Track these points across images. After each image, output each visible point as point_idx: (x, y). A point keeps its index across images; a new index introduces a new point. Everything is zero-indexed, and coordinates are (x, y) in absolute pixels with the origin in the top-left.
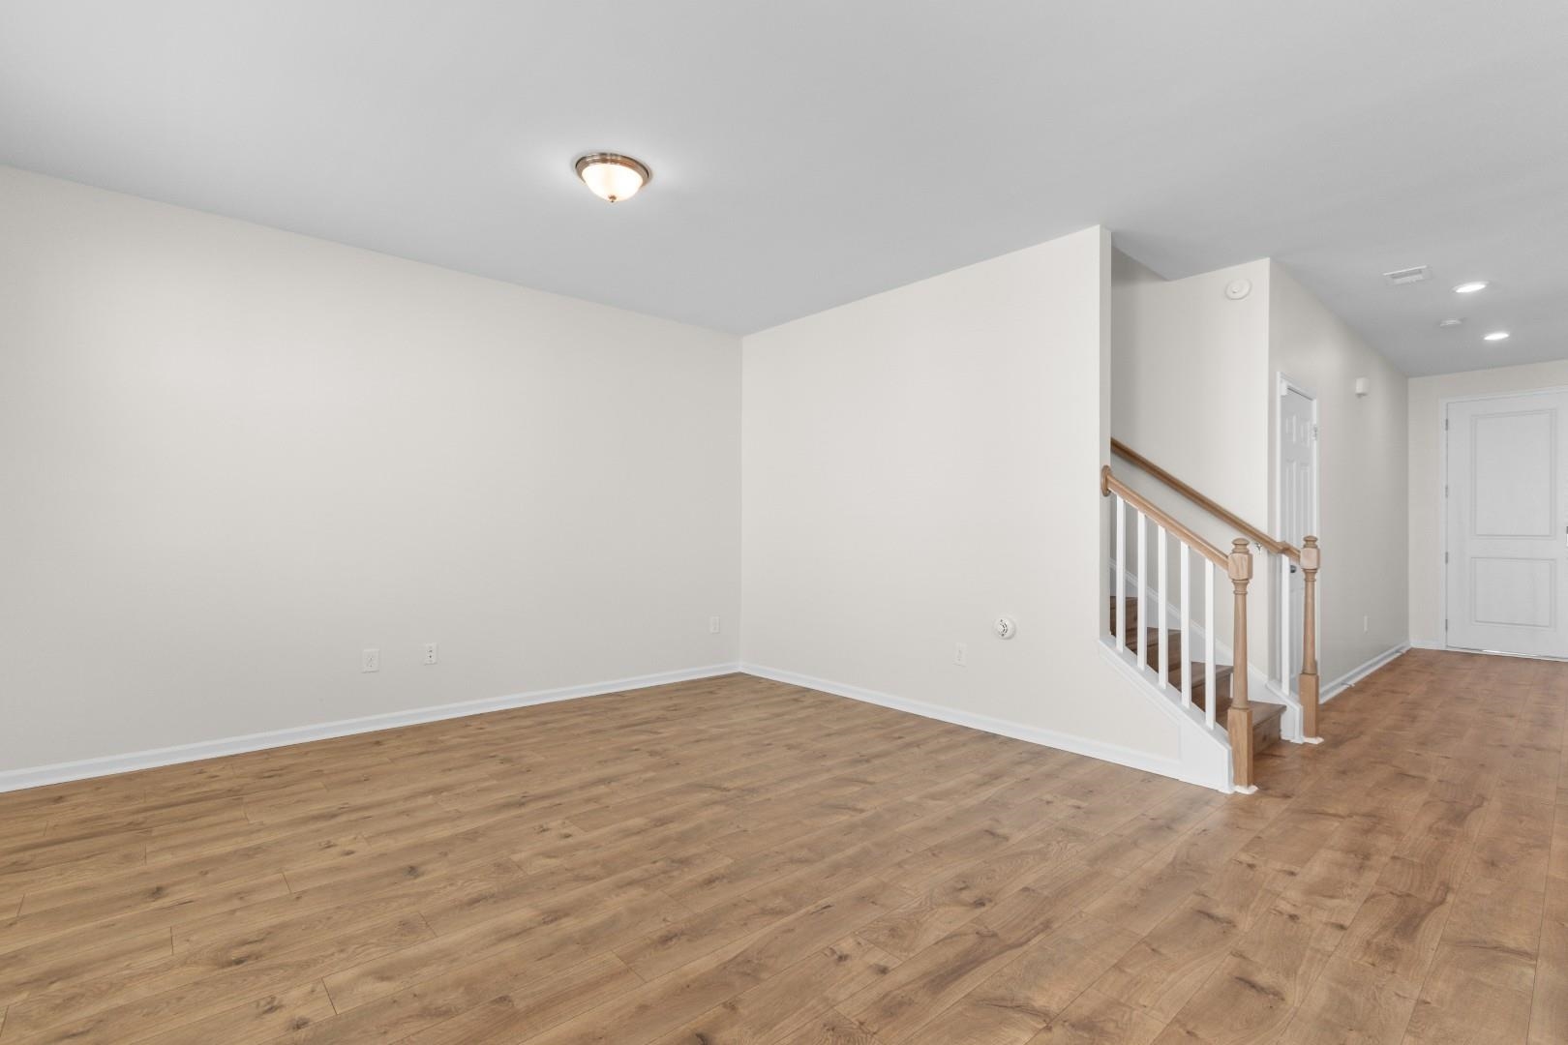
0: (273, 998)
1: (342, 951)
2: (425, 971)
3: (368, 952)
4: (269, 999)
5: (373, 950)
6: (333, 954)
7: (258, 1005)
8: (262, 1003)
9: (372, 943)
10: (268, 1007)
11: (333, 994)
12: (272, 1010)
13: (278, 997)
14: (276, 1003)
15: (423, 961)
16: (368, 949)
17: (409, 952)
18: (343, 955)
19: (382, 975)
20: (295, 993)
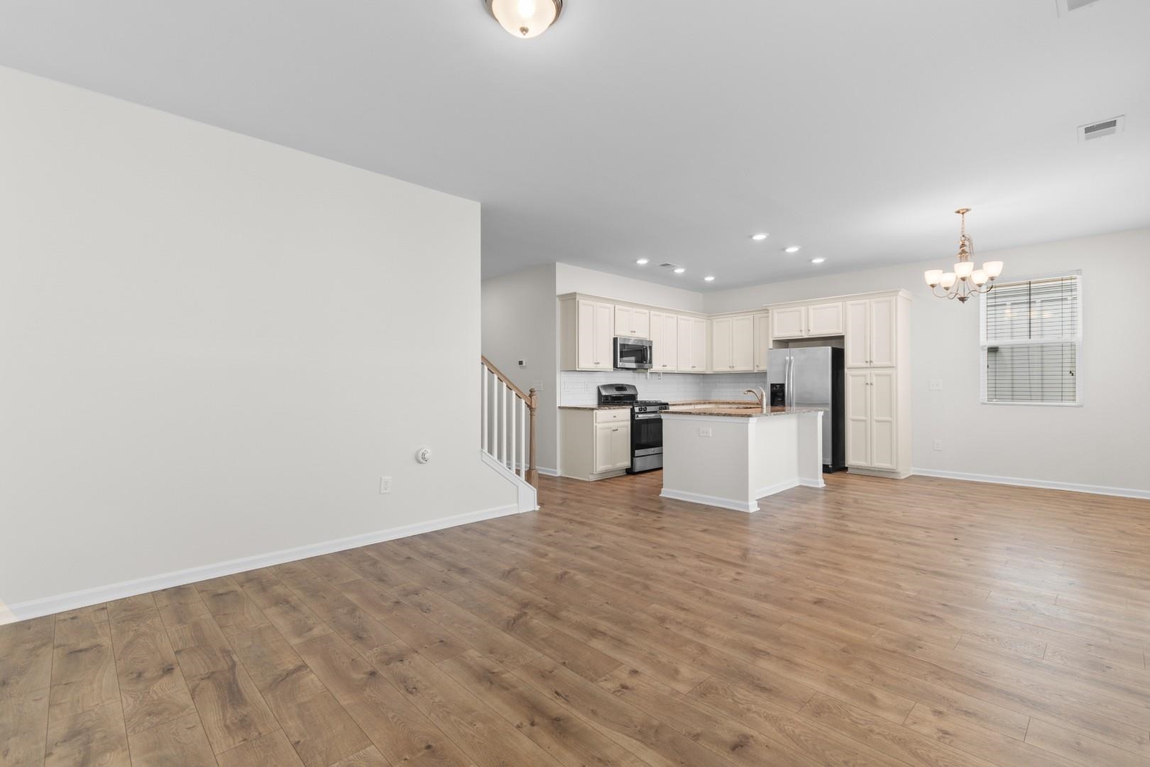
0: (939, 739)
1: (871, 731)
2: (852, 684)
3: (859, 717)
4: (942, 740)
5: (855, 715)
6: (879, 734)
7: (952, 741)
8: (947, 741)
9: (851, 719)
10: (947, 736)
11: (906, 713)
12: (946, 733)
13: (935, 736)
14: (940, 734)
15: (845, 688)
16: (857, 719)
17: (843, 697)
18: (874, 727)
19: (872, 700)
20: (925, 730)
